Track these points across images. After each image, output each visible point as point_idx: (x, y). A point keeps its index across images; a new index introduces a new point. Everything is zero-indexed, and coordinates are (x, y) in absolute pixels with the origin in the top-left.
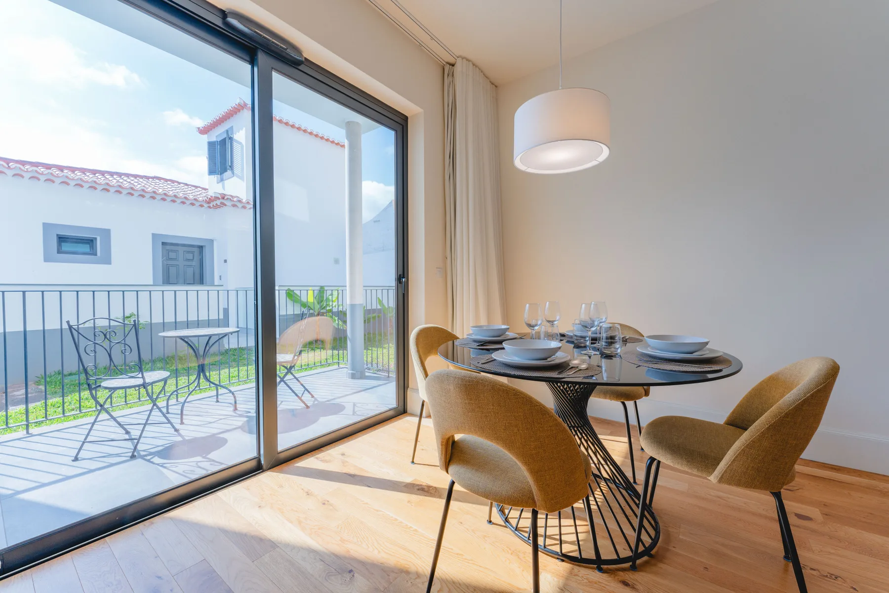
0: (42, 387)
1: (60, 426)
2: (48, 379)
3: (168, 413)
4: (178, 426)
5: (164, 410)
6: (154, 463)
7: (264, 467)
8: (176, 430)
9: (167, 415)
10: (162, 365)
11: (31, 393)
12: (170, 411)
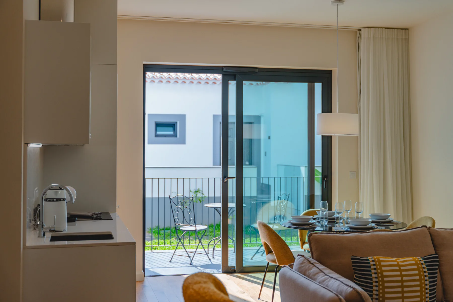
0: (151, 234)
1: (163, 251)
2: (153, 231)
3: (208, 253)
4: (211, 258)
5: (207, 252)
6: (198, 268)
7: (236, 271)
8: (210, 260)
9: (208, 254)
10: (212, 230)
11: (147, 237)
12: (209, 252)
